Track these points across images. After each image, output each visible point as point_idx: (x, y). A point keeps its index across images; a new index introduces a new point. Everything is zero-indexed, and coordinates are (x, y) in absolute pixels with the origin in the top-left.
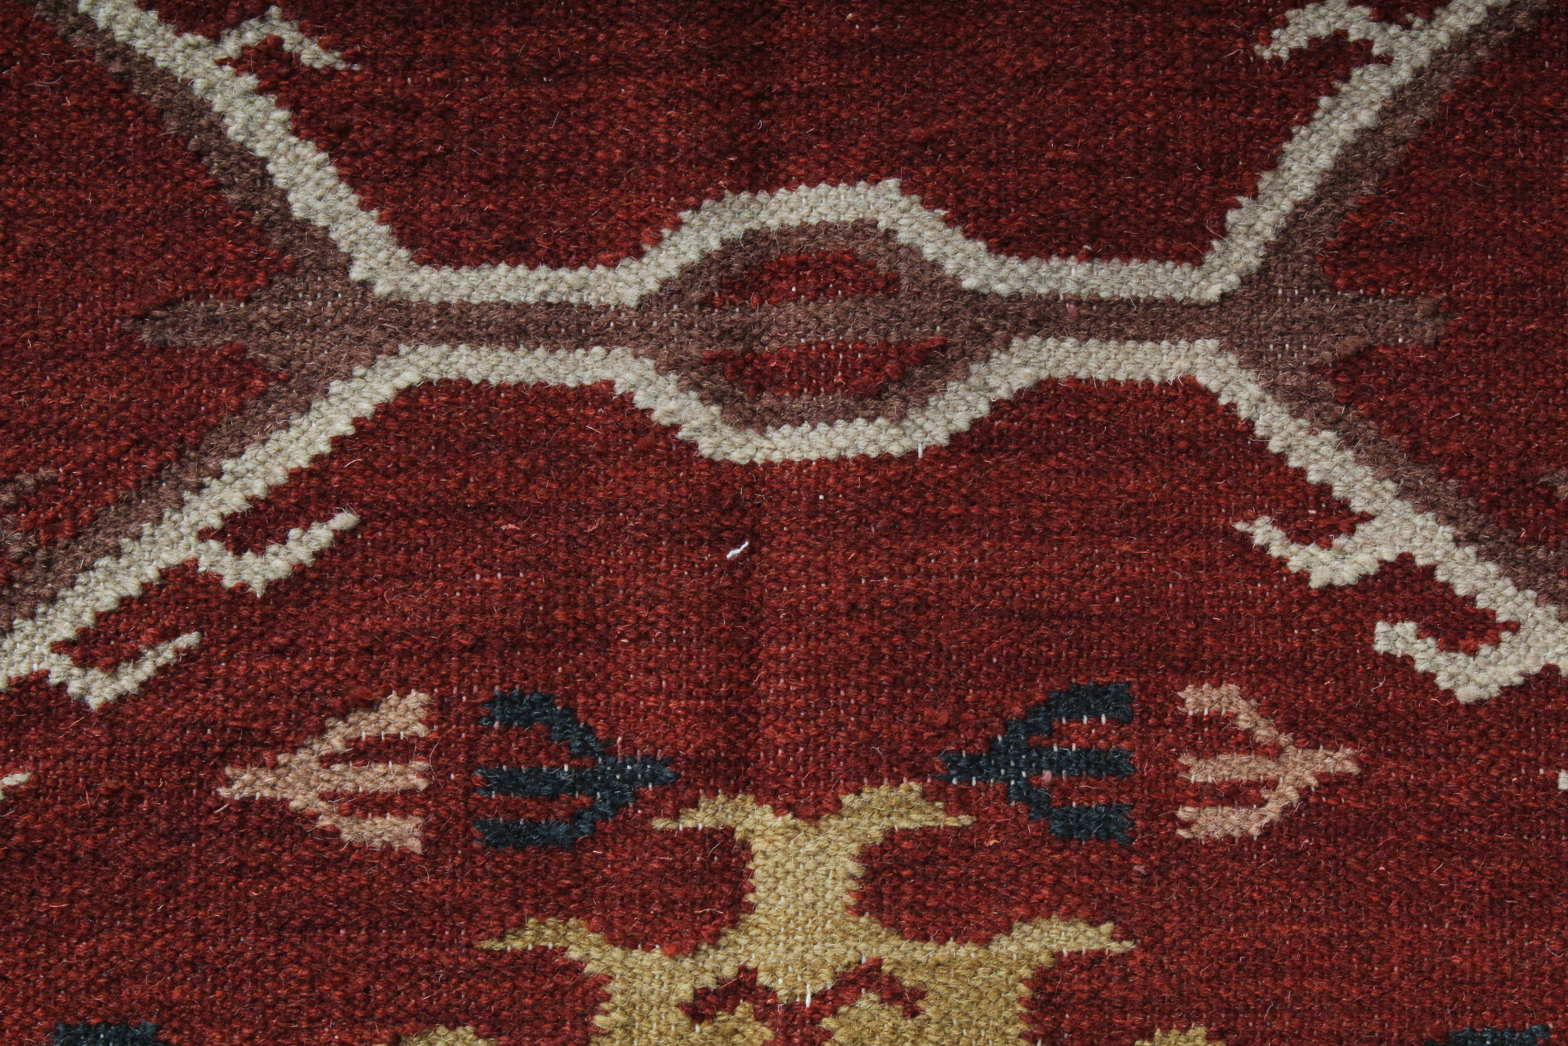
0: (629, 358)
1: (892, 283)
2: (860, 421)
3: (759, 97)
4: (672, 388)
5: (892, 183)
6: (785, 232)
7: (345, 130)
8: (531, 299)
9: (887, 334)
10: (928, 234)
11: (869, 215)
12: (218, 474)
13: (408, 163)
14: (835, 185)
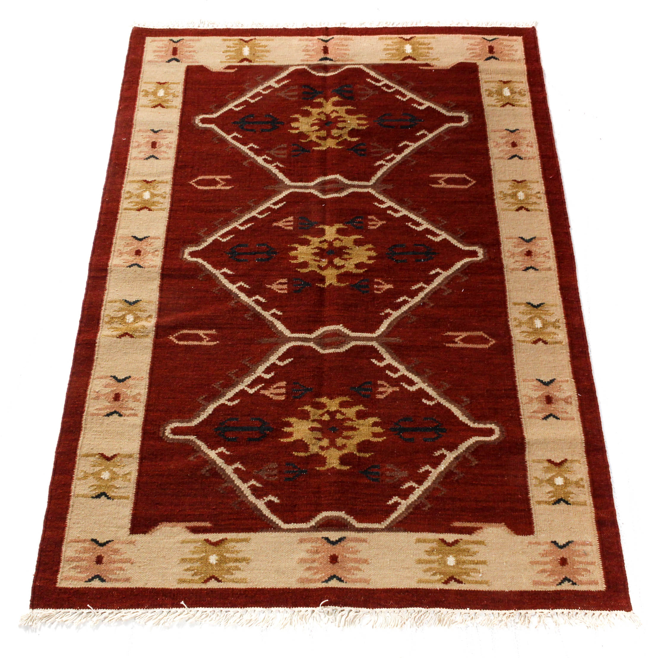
0: (312, 190)
1: (338, 183)
2: (335, 194)
4: (317, 192)
5: (338, 174)
6: (327, 179)
7: (284, 172)
8: (303, 185)
9: (338, 187)
10: (342, 179)
11: (336, 177)
12: (272, 199)
13: (291, 174)
14: (333, 175)
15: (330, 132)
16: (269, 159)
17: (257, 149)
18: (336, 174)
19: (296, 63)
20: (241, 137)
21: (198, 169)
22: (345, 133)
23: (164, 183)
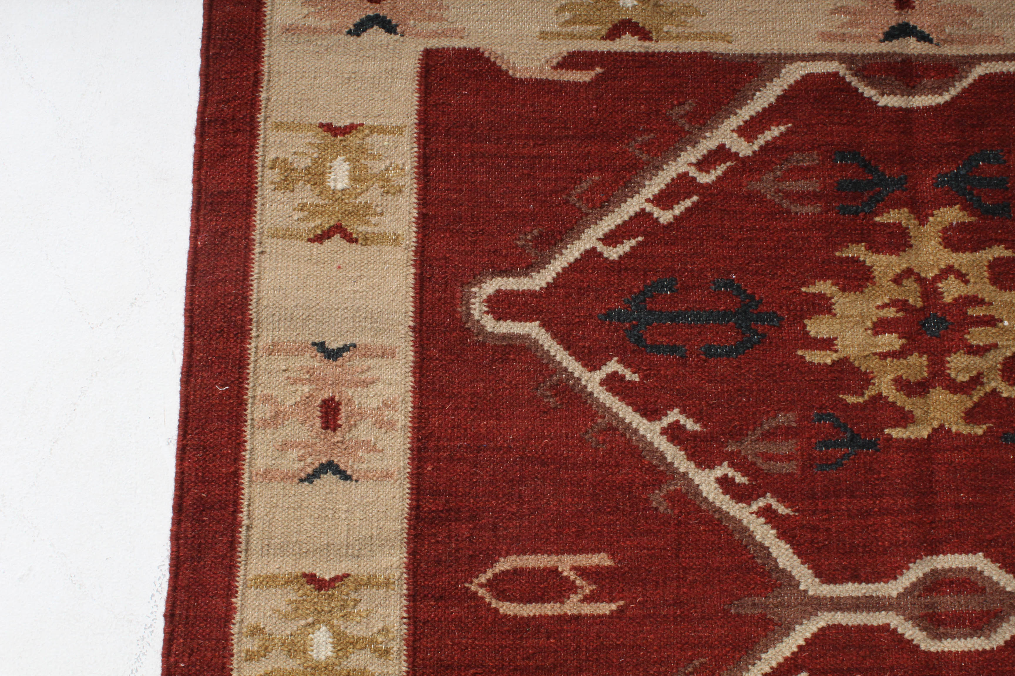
0: (894, 616)
1: (983, 589)
2: (975, 638)
3: (932, 522)
4: (910, 626)
5: (981, 554)
6: (944, 570)
7: (794, 537)
8: (860, 595)
9: (983, 607)
10: (994, 572)
11: (974, 565)
12: (760, 659)
13: (817, 548)
14: (961, 554)
15: (943, 363)
16: (740, 479)
17: (695, 435)
18: (974, 552)
19: (806, 48)
20: (636, 378)
21: (495, 528)
22: (990, 369)
23: (378, 586)
